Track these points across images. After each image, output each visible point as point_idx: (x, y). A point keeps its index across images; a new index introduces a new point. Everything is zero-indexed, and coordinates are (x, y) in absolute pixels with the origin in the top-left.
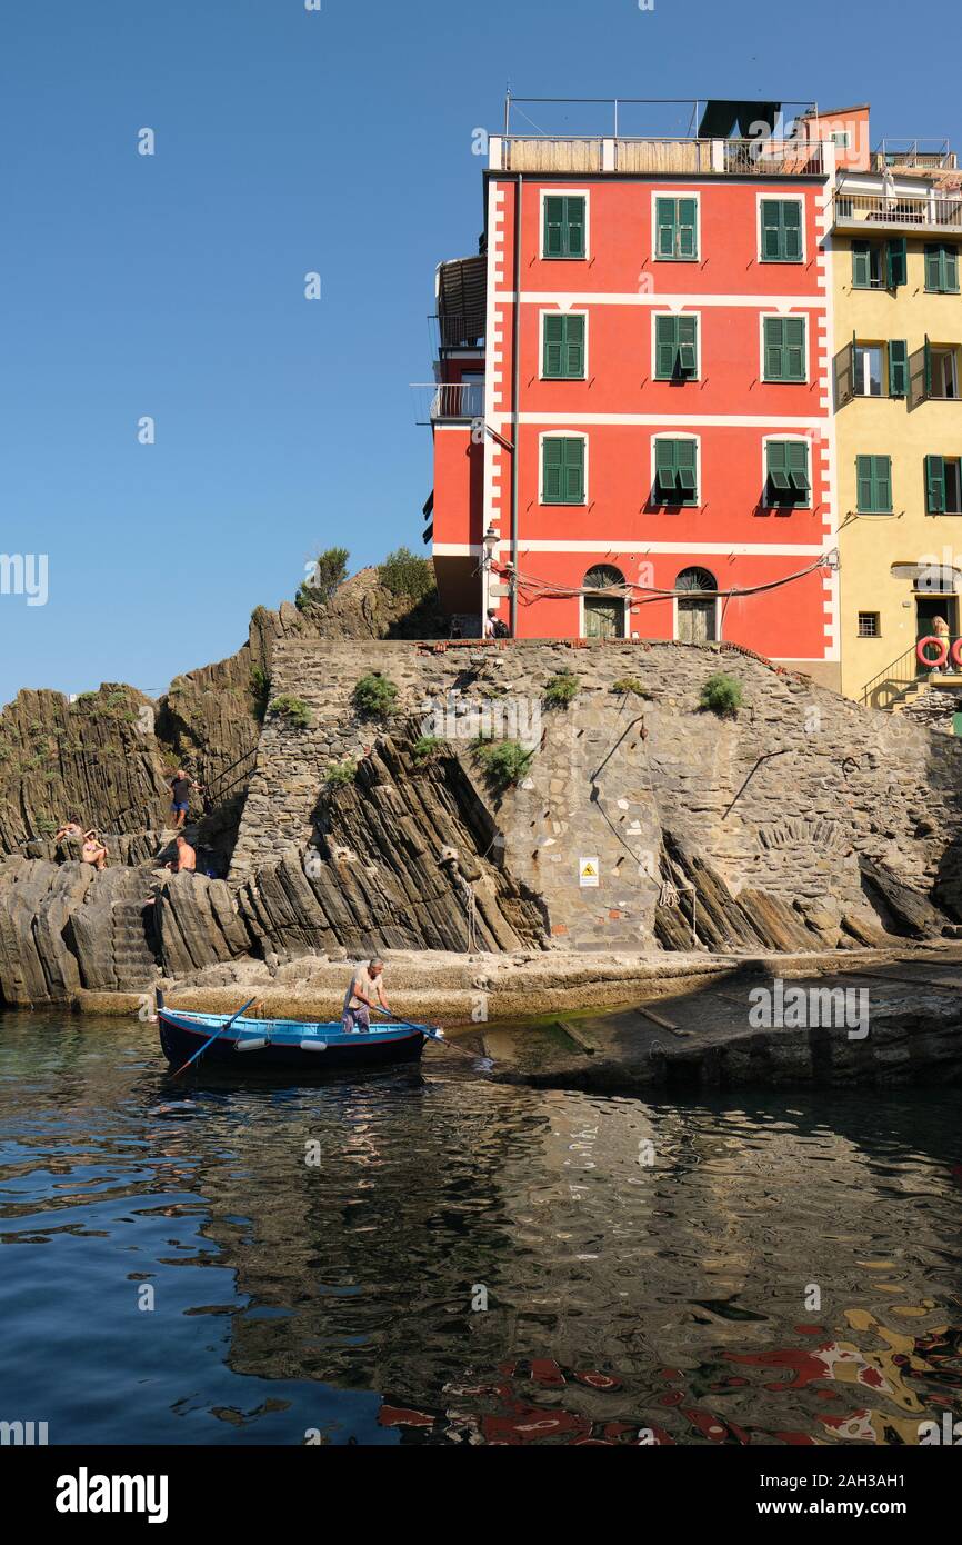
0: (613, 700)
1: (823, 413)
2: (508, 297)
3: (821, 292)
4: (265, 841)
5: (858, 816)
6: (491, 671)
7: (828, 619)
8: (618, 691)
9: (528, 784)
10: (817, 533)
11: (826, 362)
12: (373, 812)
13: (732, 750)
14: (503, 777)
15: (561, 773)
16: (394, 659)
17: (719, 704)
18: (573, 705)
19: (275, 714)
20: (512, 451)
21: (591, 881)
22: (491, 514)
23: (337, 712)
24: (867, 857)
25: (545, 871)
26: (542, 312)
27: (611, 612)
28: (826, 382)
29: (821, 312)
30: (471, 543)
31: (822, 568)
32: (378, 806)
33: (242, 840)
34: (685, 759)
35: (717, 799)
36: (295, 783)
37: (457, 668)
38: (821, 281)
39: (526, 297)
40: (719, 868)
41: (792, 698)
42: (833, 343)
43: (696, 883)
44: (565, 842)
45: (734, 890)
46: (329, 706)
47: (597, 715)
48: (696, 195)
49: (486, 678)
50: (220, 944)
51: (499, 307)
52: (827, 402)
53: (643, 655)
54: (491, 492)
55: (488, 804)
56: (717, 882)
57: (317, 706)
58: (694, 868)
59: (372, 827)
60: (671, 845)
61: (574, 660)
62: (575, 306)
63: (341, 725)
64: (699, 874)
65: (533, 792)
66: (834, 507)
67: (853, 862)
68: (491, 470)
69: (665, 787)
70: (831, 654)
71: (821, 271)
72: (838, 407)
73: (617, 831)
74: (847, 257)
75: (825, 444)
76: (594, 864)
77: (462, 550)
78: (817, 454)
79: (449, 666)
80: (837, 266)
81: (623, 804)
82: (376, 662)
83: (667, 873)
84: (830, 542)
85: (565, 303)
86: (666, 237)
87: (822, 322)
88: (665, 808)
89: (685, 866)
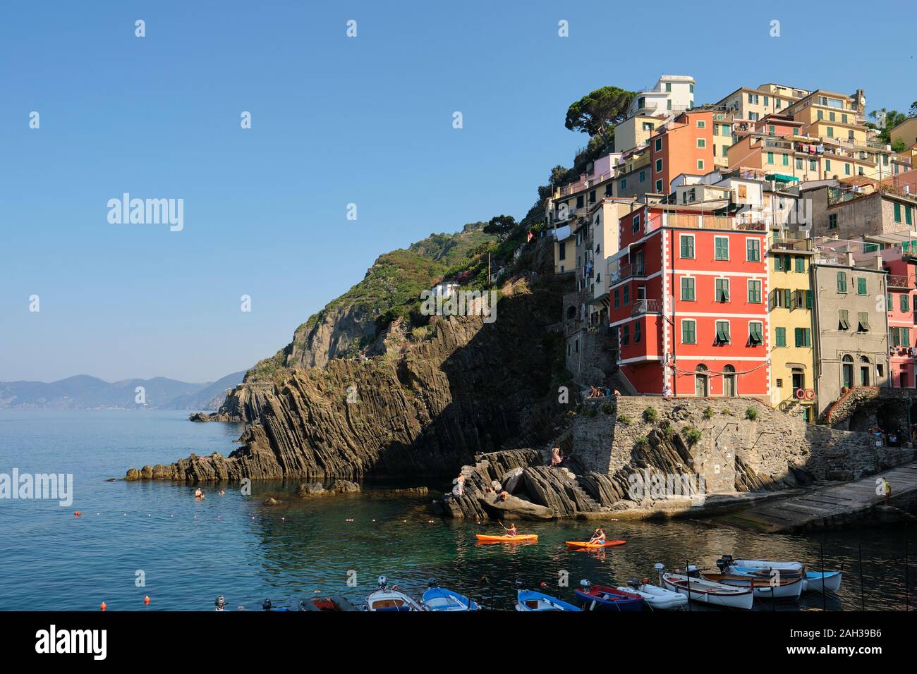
0: (722, 417)
1: (766, 313)
2: (670, 271)
3: (765, 272)
4: (618, 462)
5: (788, 449)
6: (686, 407)
7: (768, 381)
8: (723, 413)
9: (699, 443)
10: (764, 354)
11: (766, 296)
12: (657, 453)
13: (755, 431)
14: (693, 440)
15: (709, 439)
16: (655, 402)
17: (751, 416)
18: (711, 418)
19: (619, 420)
20: (673, 325)
21: (718, 472)
22: (667, 347)
23: (639, 420)
24: (789, 461)
25: (706, 469)
26: (681, 277)
27: (703, 379)
28: (767, 303)
29: (764, 279)
30: (658, 355)
31: (767, 365)
32: (659, 451)
33: (611, 461)
34: (743, 434)
35: (750, 446)
36: (626, 443)
37: (675, 406)
38: (766, 268)
39: (676, 272)
40: (752, 467)
41: (770, 414)
42: (769, 289)
43: (746, 471)
44: (710, 460)
45: (756, 472)
46: (636, 418)
47: (717, 421)
48: (727, 237)
49: (684, 409)
50: (618, 496)
51: (668, 275)
52: (767, 310)
53: (730, 402)
54: (667, 339)
55: (687, 448)
56: (753, 472)
57: (632, 418)
58: (745, 467)
59: (656, 458)
60: (737, 459)
61: (711, 404)
62: (691, 275)
63: (640, 424)
64: (747, 469)
65: (701, 445)
66: (769, 345)
67: (786, 463)
68: (667, 332)
69: (737, 443)
70: (769, 393)
71: (766, 265)
72: (770, 311)
73: (724, 457)
74: (773, 259)
75: (766, 324)
76: (718, 466)
77: (655, 358)
78: (764, 327)
79: (673, 405)
80: (770, 262)
81: (726, 448)
82: (650, 403)
83: (737, 468)
84: (768, 356)
85: (688, 273)
86: (719, 251)
87: (766, 282)
88: (737, 449)
89: (742, 466)
